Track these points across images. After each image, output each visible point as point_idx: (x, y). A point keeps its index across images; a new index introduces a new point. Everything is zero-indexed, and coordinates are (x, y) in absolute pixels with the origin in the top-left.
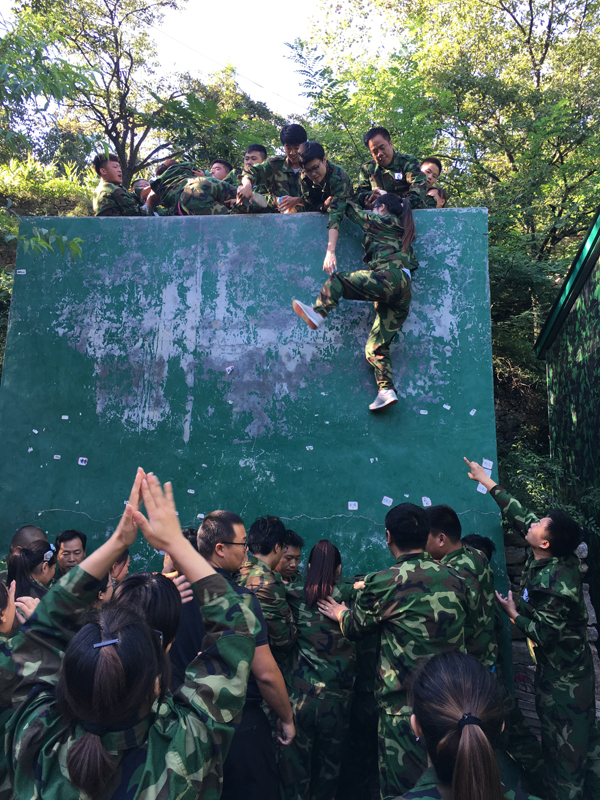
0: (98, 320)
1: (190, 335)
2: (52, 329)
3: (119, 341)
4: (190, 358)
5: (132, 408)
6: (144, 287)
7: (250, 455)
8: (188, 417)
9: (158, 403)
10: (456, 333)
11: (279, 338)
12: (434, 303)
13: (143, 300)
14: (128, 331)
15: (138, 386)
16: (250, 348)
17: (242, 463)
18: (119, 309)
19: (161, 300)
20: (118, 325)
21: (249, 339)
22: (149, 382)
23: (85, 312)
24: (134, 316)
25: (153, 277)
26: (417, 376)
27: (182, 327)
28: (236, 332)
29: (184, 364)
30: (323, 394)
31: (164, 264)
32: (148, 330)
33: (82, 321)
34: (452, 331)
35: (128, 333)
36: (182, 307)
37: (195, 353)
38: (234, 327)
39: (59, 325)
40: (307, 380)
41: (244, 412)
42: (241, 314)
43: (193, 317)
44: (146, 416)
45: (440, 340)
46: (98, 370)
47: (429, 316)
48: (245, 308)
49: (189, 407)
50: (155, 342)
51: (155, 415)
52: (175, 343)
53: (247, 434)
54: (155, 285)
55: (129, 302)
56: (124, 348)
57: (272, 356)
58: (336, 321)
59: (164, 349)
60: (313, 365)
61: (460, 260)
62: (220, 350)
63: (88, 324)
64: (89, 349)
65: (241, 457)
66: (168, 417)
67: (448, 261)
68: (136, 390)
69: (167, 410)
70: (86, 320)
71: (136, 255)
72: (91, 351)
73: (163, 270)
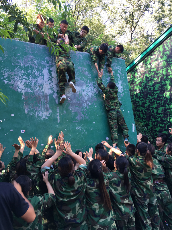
0: (21, 78)
2: (2, 80)
3: (30, 87)
4: (56, 94)
5: (39, 111)
6: (36, 68)
7: (79, 126)
8: (58, 114)
9: (47, 110)
10: (123, 91)
11: (82, 90)
12: (117, 82)
13: (36, 73)
14: (33, 84)
15: (39, 103)
17: (77, 129)
18: (28, 75)
19: (43, 74)
20: (29, 81)
22: (43, 102)
23: (15, 75)
24: (34, 78)
25: (39, 65)
27: (52, 84)
29: (54, 96)
30: (95, 107)
31: (42, 61)
32: (40, 84)
33: (14, 78)
35: (33, 85)
36: (51, 77)
39: (5, 79)
40: (91, 103)
41: (75, 112)
43: (55, 81)
44: (44, 114)
45: (120, 93)
46: (23, 97)
49: (58, 111)
50: (43, 88)
51: (47, 114)
52: (50, 89)
53: (77, 119)
54: (40, 68)
55: (31, 73)
56: (32, 90)
57: (80, 95)
59: (47, 91)
60: (92, 98)
63: (17, 80)
64: (19, 89)
66: (52, 114)
67: (119, 72)
68: (39, 105)
69: (51, 112)
70: (16, 78)
71: (31, 56)
73: (42, 64)
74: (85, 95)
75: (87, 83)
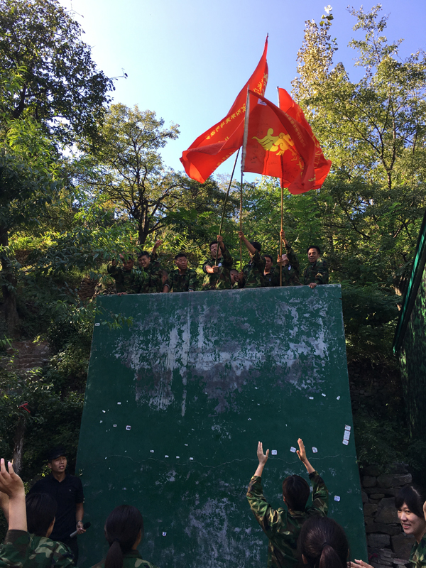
0: (137, 349)
1: (185, 356)
2: (113, 354)
3: (147, 361)
4: (184, 369)
5: (154, 398)
6: (160, 331)
7: (217, 423)
8: (184, 402)
9: (168, 395)
10: (327, 353)
11: (232, 357)
12: (315, 336)
13: (160, 338)
15: (157, 385)
16: (216, 363)
17: (213, 428)
18: (147, 342)
19: (169, 338)
20: (147, 352)
21: (215, 358)
22: (163, 383)
23: (130, 345)
24: (155, 347)
25: (165, 325)
26: (307, 377)
27: (180, 352)
28: (209, 354)
29: (181, 373)
30: (256, 388)
31: (171, 318)
32: (162, 354)
33: (128, 350)
34: (325, 352)
35: (152, 356)
36: (180, 341)
37: (187, 366)
38: (208, 352)
39: (116, 352)
40: (247, 381)
41: (214, 399)
42: (211, 345)
43: (186, 347)
44: (161, 402)
45: (318, 357)
46: (136, 377)
47: (312, 344)
48: (213, 341)
49: (184, 397)
50: (166, 361)
51: (167, 402)
52: (176, 361)
53: (216, 412)
54: (166, 329)
55: (152, 339)
56: (150, 364)
57: (228, 367)
58: (262, 347)
59: (171, 364)
60: (250, 372)
61: (327, 313)
62: (200, 365)
63: (131, 351)
65: (213, 425)
66: (173, 402)
67: (321, 314)
68: (156, 387)
69: (173, 398)
70: (131, 349)
71: (156, 314)
72: (132, 366)
73: (170, 322)
74: (237, 367)
75: (243, 345)
